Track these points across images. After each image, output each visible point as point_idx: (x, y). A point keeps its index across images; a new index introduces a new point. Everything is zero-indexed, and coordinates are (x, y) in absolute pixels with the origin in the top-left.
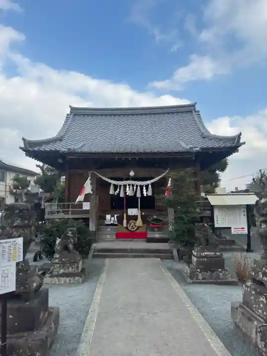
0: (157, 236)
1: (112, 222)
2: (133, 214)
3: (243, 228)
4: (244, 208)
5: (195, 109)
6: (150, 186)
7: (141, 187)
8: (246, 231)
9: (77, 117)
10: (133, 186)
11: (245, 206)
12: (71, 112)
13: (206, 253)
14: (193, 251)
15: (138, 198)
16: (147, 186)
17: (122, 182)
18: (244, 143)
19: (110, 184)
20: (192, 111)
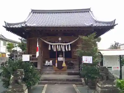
0: (73, 72)
1: (49, 64)
2: (61, 60)
3: (118, 68)
4: (118, 57)
5: (90, 10)
6: (69, 45)
7: (65, 46)
8: (119, 69)
9: (34, 14)
10: (61, 45)
11: (119, 56)
12: (32, 12)
13: (107, 85)
14: (98, 83)
15: (63, 52)
16: (68, 46)
17: (55, 44)
18: (117, 24)
19: (49, 44)
20: (89, 12)
